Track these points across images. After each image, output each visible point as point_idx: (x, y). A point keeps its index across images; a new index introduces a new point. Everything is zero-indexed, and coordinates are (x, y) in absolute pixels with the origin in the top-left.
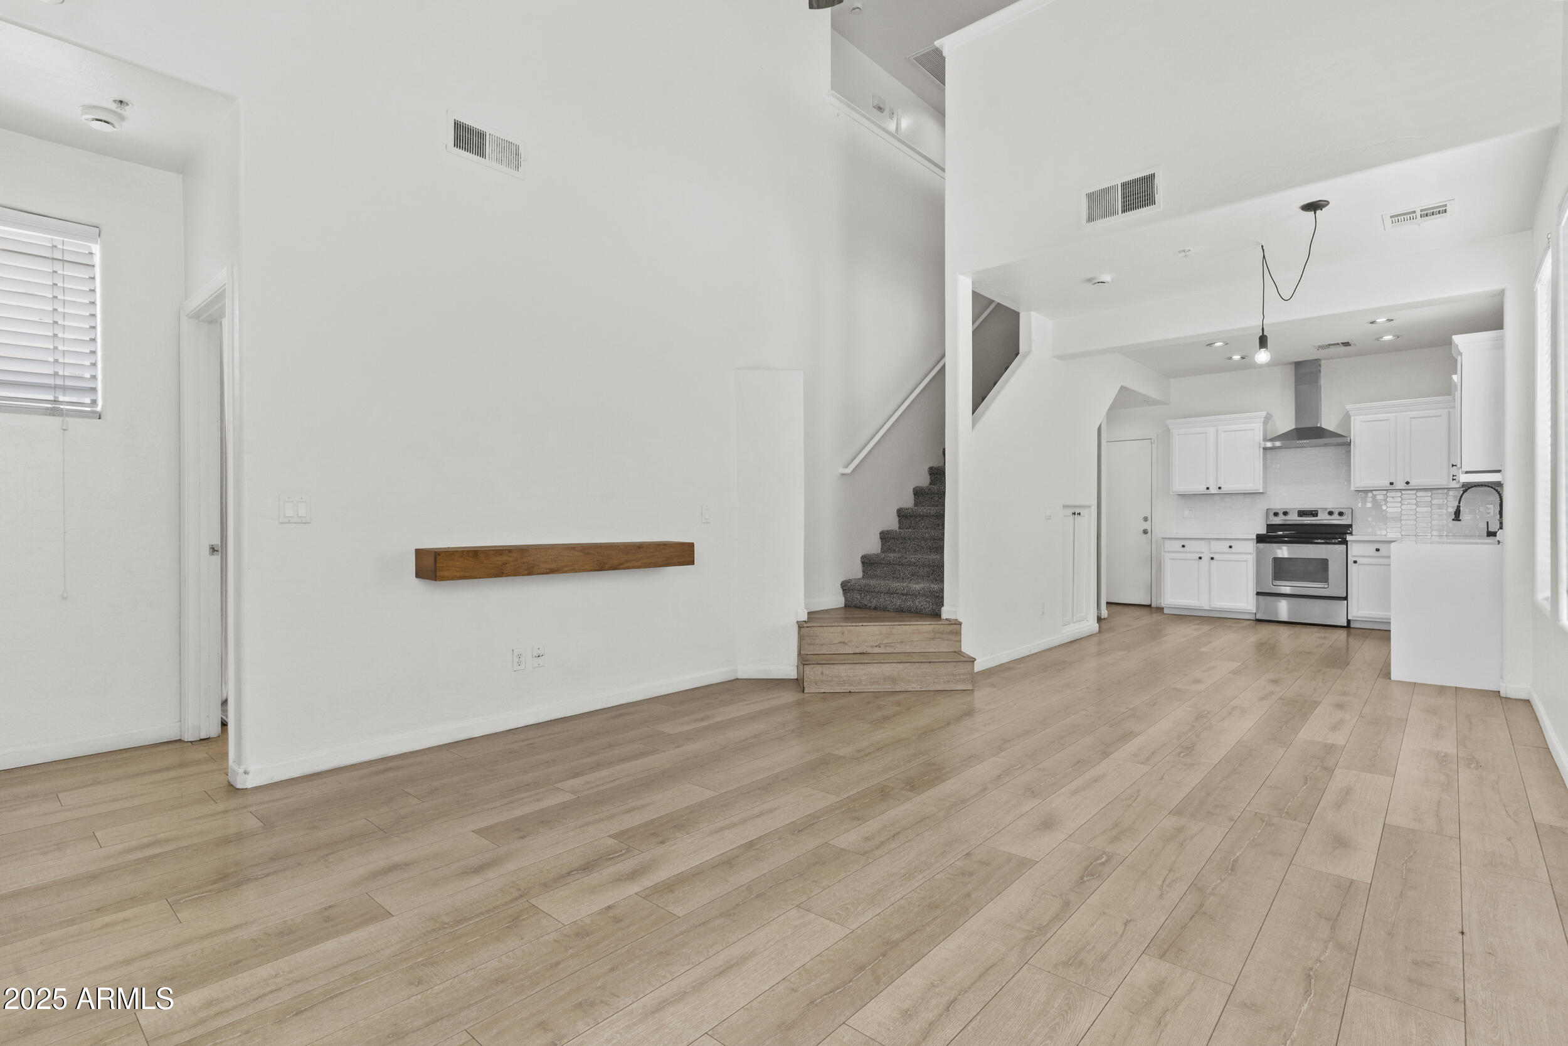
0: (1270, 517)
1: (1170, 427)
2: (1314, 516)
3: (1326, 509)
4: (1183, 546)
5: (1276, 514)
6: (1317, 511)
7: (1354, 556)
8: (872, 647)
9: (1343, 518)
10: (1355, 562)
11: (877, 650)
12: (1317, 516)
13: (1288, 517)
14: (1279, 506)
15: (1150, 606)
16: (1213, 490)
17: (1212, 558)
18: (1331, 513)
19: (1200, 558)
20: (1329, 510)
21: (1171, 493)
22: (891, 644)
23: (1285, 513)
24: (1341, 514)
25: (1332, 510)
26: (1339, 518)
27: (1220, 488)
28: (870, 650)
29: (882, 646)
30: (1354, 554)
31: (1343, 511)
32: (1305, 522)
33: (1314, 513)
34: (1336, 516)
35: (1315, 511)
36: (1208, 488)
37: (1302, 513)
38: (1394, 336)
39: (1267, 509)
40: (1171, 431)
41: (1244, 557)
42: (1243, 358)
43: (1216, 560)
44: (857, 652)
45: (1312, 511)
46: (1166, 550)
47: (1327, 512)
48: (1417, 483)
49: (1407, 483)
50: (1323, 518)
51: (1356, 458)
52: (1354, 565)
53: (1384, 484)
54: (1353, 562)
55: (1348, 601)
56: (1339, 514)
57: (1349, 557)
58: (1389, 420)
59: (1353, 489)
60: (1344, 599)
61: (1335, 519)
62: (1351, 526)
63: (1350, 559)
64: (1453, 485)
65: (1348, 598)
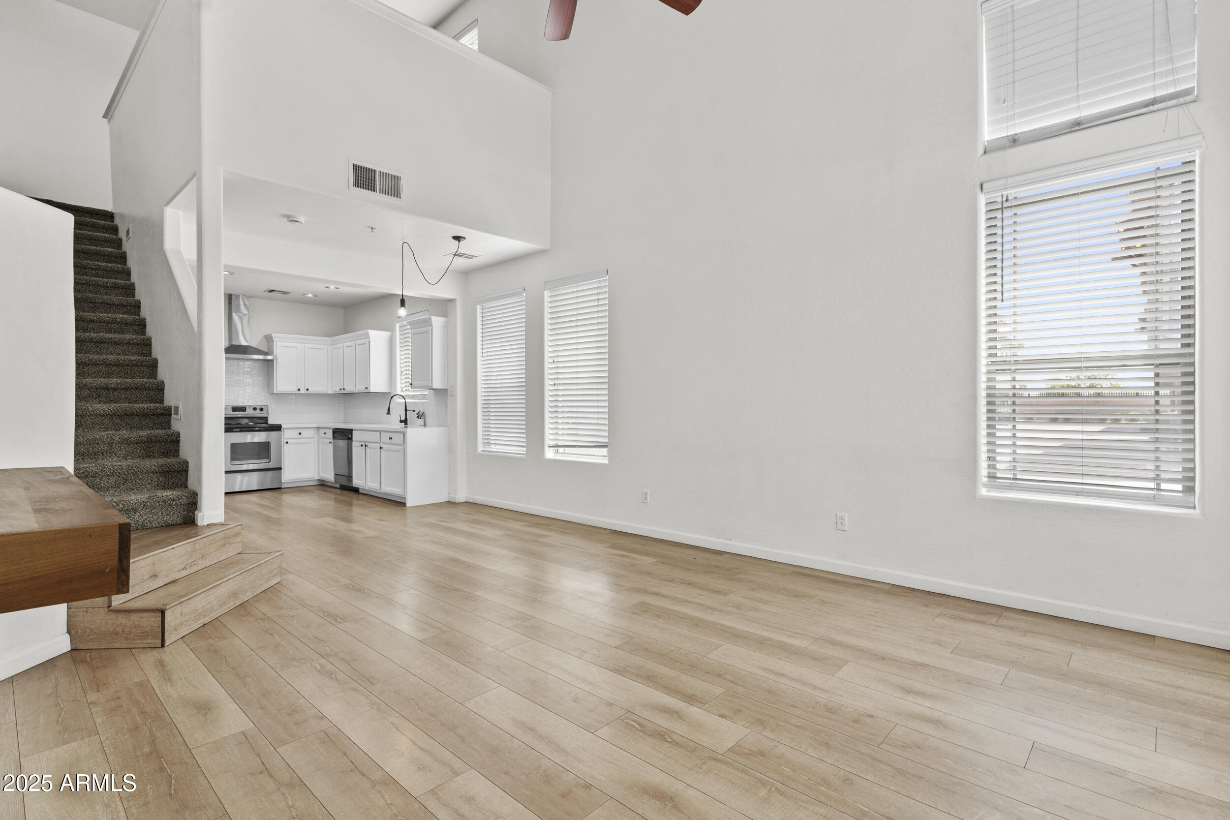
2: (243, 411)
3: (251, 406)
6: (246, 408)
7: (286, 439)
8: (180, 571)
9: (263, 412)
10: (287, 443)
11: (184, 573)
12: (245, 411)
18: (255, 409)
20: (254, 407)
22: (195, 563)
25: (256, 407)
26: (260, 412)
28: (178, 576)
29: (187, 567)
30: (286, 437)
31: (263, 407)
32: (238, 416)
33: (243, 409)
34: (258, 411)
35: (244, 407)
37: (235, 409)
38: (313, 295)
44: (167, 582)
45: (242, 407)
47: (252, 408)
48: (313, 390)
49: (308, 390)
50: (250, 412)
51: (278, 370)
52: (286, 445)
53: (294, 390)
54: (285, 443)
55: (282, 470)
56: (260, 409)
57: (283, 440)
58: (296, 347)
59: (275, 392)
60: (280, 469)
61: (258, 413)
62: (267, 417)
63: (284, 441)
64: (330, 392)
65: (282, 468)
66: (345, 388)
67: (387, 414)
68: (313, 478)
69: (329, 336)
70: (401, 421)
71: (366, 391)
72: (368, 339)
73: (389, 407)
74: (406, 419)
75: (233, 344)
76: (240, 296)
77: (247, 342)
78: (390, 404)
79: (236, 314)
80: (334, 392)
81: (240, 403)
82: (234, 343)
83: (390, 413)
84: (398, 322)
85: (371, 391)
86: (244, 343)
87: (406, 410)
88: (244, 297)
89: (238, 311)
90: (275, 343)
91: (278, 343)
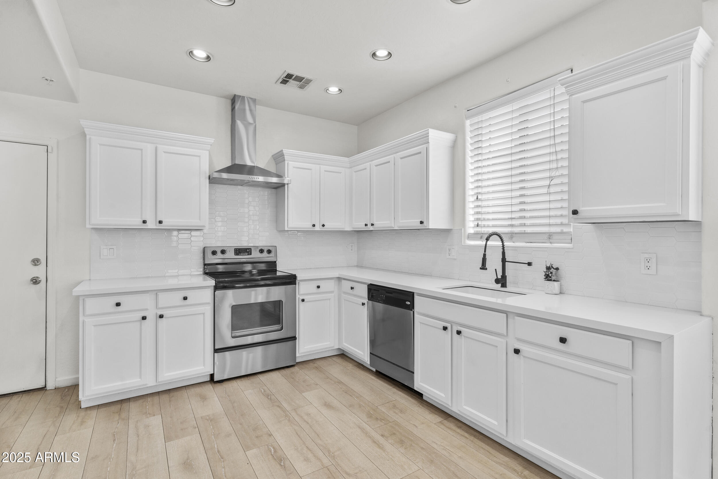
0: (209, 256)
1: (86, 131)
2: (248, 254)
3: (257, 247)
4: (118, 304)
5: (214, 253)
6: (251, 249)
7: (302, 295)
9: (270, 255)
10: (303, 300)
12: (251, 254)
13: (226, 256)
14: (217, 243)
15: (43, 389)
16: (151, 224)
17: (161, 316)
18: (262, 251)
19: (144, 318)
20: (260, 247)
21: (88, 226)
23: (223, 252)
24: (269, 252)
25: (263, 248)
26: (268, 255)
27: (160, 222)
30: (301, 293)
31: (270, 248)
32: (240, 260)
33: (247, 251)
34: (265, 254)
35: (249, 249)
36: (144, 222)
37: (238, 251)
39: (204, 248)
40: (88, 137)
41: (200, 309)
42: (208, 58)
43: (165, 318)
45: (247, 249)
46: (88, 312)
47: (258, 250)
48: (330, 225)
49: (323, 225)
50: (256, 255)
51: (290, 199)
52: (302, 304)
53: (307, 225)
54: (300, 300)
55: (297, 340)
56: (267, 251)
57: (297, 296)
58: (311, 169)
59: (286, 229)
60: (294, 338)
61: (265, 257)
62: (275, 262)
63: (299, 297)
64: (348, 228)
65: (297, 336)
66: (375, 223)
67: (481, 269)
68: (333, 347)
69: (348, 155)
70: (497, 281)
71: (421, 226)
72: (425, 146)
73: (485, 255)
74: (504, 276)
75: (236, 163)
76: (246, 98)
77: (252, 162)
78: (485, 251)
79: (242, 122)
80: (354, 228)
81: (244, 244)
82: (238, 162)
83: (487, 266)
84: (467, 118)
85: (430, 228)
86: (249, 163)
87: (504, 260)
88: (249, 99)
89: (244, 119)
90: (286, 162)
91: (289, 162)
